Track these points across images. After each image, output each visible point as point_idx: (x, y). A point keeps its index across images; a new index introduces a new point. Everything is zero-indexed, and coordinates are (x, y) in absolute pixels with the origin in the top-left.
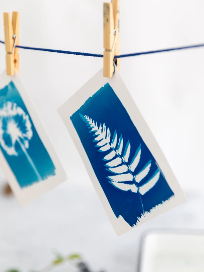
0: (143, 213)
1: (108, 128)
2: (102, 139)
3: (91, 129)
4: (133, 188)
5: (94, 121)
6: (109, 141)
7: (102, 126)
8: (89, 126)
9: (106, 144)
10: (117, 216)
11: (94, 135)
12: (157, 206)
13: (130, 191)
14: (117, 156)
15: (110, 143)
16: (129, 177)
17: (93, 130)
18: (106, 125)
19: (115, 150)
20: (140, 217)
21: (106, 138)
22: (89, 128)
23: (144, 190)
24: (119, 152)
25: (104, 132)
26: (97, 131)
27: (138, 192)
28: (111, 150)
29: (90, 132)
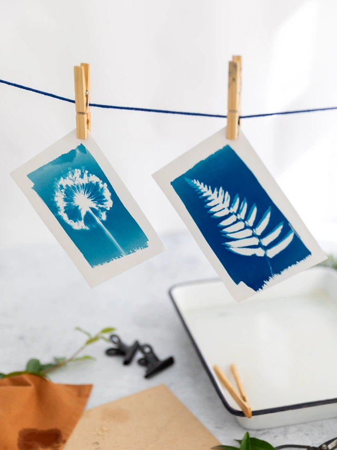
0: (271, 276)
1: (227, 193)
2: (218, 204)
3: (202, 194)
4: (260, 252)
5: (206, 186)
6: (228, 205)
7: (218, 190)
8: (200, 190)
9: (224, 209)
10: (237, 283)
11: (206, 201)
12: (289, 267)
13: (254, 256)
14: (238, 221)
15: (229, 208)
16: (255, 241)
17: (204, 195)
18: (223, 189)
19: (236, 214)
20: (268, 280)
21: (223, 203)
22: (199, 193)
23: (272, 253)
24: (242, 216)
25: (221, 197)
26: (210, 196)
27: (265, 255)
28: (230, 214)
29: (200, 197)
